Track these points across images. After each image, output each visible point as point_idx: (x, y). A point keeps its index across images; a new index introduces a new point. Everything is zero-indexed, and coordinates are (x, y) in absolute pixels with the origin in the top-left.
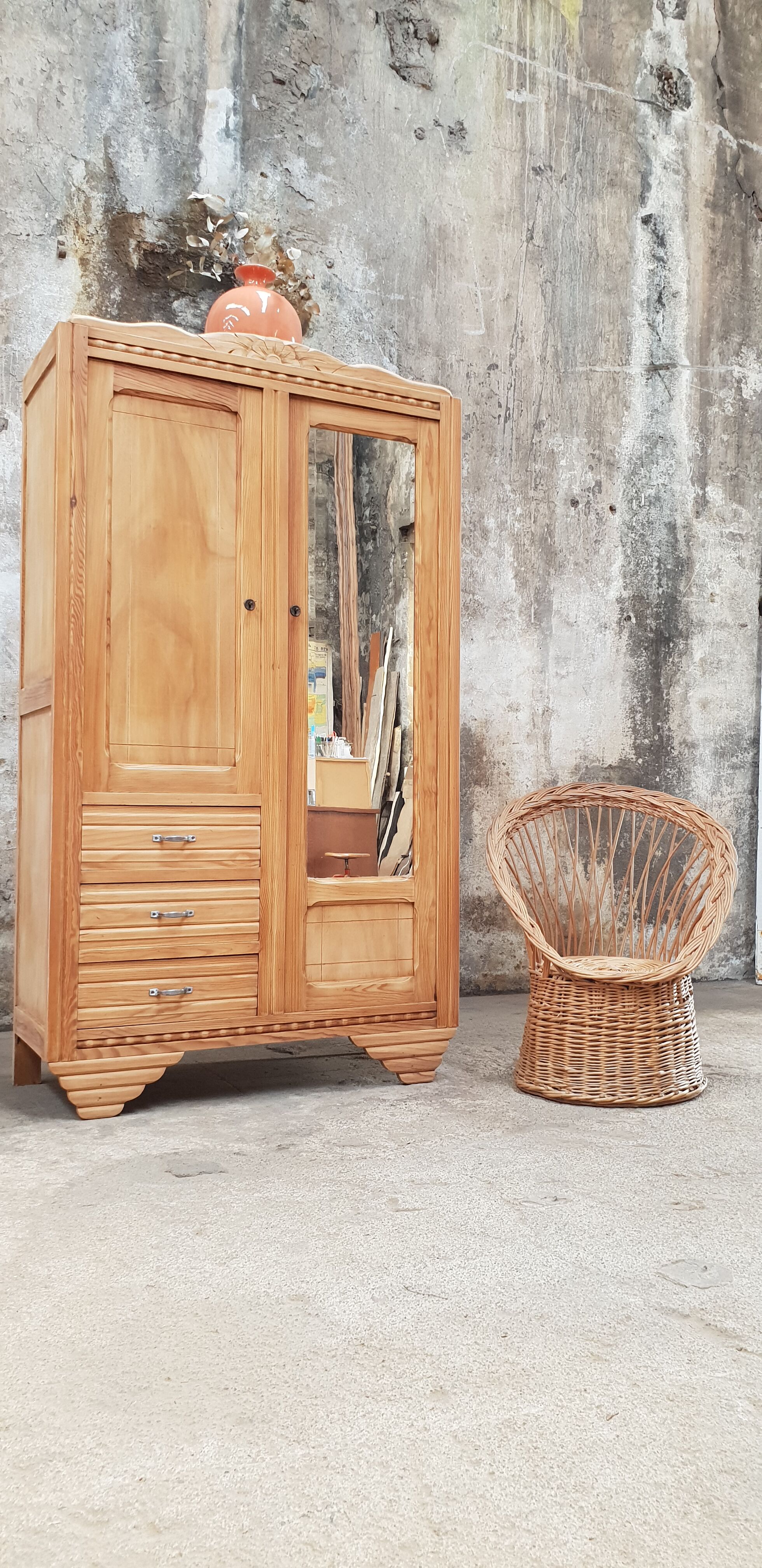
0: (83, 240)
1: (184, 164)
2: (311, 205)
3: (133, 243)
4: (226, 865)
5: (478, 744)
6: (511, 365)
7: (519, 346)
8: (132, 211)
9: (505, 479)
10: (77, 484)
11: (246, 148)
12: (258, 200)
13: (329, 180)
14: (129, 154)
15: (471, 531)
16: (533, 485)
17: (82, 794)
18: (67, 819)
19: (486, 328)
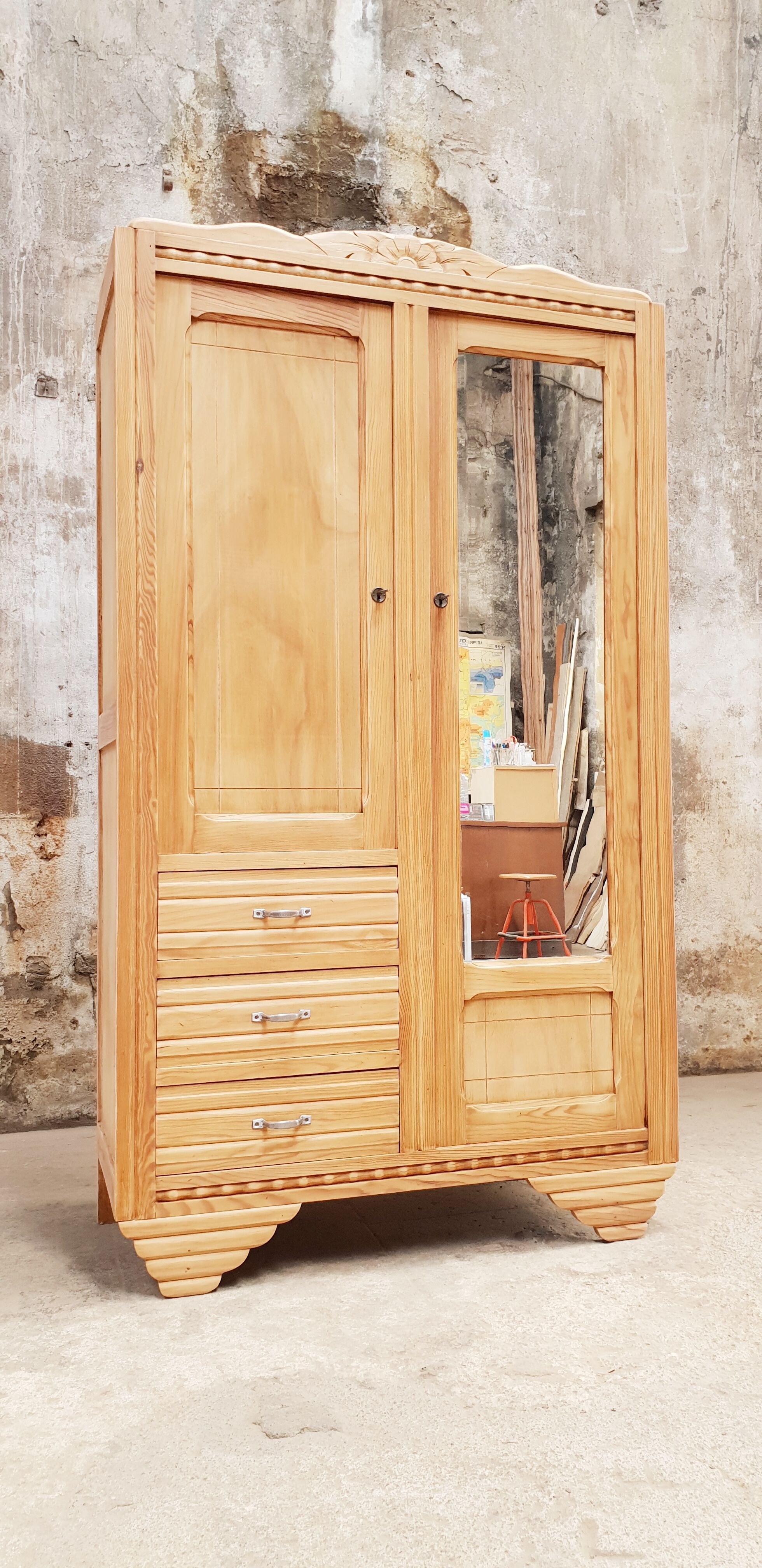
0: (193, 167)
1: (312, 67)
2: (469, 107)
3: (253, 167)
4: (352, 947)
5: (690, 758)
6: (721, 287)
7: (731, 264)
8: (251, 128)
9: (718, 427)
10: (144, 442)
11: (388, 42)
12: (404, 105)
13: (489, 73)
14: (246, 61)
15: (676, 493)
16: (754, 434)
17: (158, 858)
18: (138, 892)
19: (690, 244)
